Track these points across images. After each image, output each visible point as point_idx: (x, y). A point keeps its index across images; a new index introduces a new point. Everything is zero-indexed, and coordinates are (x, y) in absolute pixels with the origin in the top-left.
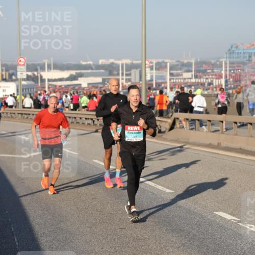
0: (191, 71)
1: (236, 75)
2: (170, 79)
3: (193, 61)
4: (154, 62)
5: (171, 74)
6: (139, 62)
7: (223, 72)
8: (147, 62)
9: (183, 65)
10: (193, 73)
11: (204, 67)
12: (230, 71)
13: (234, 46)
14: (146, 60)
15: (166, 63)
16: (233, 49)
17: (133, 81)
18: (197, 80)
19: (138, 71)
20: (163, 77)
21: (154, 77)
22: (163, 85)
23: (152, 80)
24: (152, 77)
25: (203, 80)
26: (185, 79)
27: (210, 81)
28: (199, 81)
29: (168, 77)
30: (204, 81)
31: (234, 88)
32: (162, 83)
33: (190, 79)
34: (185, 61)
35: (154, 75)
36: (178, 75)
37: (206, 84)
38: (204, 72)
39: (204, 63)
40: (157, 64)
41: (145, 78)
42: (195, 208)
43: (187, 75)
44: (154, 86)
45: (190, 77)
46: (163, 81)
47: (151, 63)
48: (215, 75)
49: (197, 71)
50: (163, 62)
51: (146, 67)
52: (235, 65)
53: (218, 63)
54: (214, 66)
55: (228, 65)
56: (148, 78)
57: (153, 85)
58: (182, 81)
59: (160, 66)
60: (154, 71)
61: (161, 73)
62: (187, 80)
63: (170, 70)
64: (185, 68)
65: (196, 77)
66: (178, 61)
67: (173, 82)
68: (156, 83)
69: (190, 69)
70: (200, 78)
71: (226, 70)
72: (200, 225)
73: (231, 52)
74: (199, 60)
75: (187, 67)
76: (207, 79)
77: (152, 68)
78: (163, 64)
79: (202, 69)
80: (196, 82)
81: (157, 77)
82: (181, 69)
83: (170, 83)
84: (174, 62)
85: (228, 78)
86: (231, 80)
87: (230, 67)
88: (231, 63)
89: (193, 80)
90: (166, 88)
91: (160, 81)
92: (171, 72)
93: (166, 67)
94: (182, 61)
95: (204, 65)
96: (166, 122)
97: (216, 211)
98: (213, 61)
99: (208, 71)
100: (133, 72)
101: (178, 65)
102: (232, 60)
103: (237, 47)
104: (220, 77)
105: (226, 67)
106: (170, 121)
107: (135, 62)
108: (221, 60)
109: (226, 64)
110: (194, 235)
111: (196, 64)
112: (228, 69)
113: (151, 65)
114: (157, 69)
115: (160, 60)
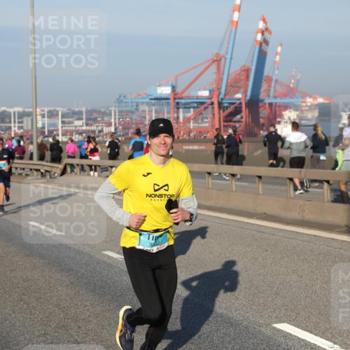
0: (82, 119)
1: (125, 123)
2: (62, 127)
3: (84, 110)
4: (46, 110)
5: (63, 122)
6: (31, 110)
7: (112, 120)
8: (38, 110)
9: (74, 113)
10: (84, 121)
11: (95, 115)
12: (119, 119)
13: (123, 95)
14: (36, 108)
15: (58, 111)
16: (122, 98)
17: (25, 128)
18: (88, 128)
19: (29, 119)
20: (55, 125)
21: (46, 125)
22: (55, 133)
23: (43, 128)
24: (44, 124)
25: (93, 128)
26: (76, 127)
27: (100, 128)
28: (90, 128)
29: (60, 125)
30: (95, 128)
31: (123, 136)
32: (54, 130)
33: (81, 126)
34: (77, 110)
35: (46, 122)
36: (70, 123)
37: (97, 132)
38: (95, 120)
39: (95, 111)
40: (49, 112)
41: (36, 125)
42: (84, 249)
43: (78, 123)
44: (46, 133)
45: (81, 124)
46: (55, 128)
47: (43, 111)
48: (106, 123)
49: (87, 119)
50: (55, 110)
51: (36, 115)
52: (124, 114)
53: (107, 111)
54: (104, 114)
55: (117, 114)
56: (40, 125)
57: (44, 132)
58: (73, 128)
59: (52, 114)
60: (46, 119)
61: (52, 121)
62: (78, 128)
63: (62, 118)
64: (77, 116)
65: (87, 125)
66: (69, 110)
67: (65, 130)
68: (48, 131)
69: (81, 117)
70: (91, 125)
71: (115, 119)
72: (88, 265)
73: (119, 101)
74: (89, 109)
75: (78, 115)
76: (97, 126)
77: (43, 116)
78: (55, 112)
79: (92, 117)
80: (86, 130)
81: (50, 125)
82: (72, 117)
83: (62, 130)
84: (65, 110)
85: (117, 125)
86: (120, 127)
87: (119, 115)
88: (120, 112)
89: (84, 128)
90: (58, 135)
91: (52, 129)
92: (63, 120)
93: (58, 115)
94: (73, 109)
95: (94, 114)
96: (57, 168)
97: (104, 250)
98: (103, 110)
99: (99, 119)
100: (25, 119)
101: (68, 113)
102: (121, 109)
103: (125, 97)
104: (109, 125)
105: (115, 115)
106: (61, 166)
107: (26, 110)
108: (111, 109)
109: (115, 112)
110: (83, 274)
111: (87, 112)
112: (117, 117)
113: (43, 113)
114: (48, 117)
115: (52, 109)
